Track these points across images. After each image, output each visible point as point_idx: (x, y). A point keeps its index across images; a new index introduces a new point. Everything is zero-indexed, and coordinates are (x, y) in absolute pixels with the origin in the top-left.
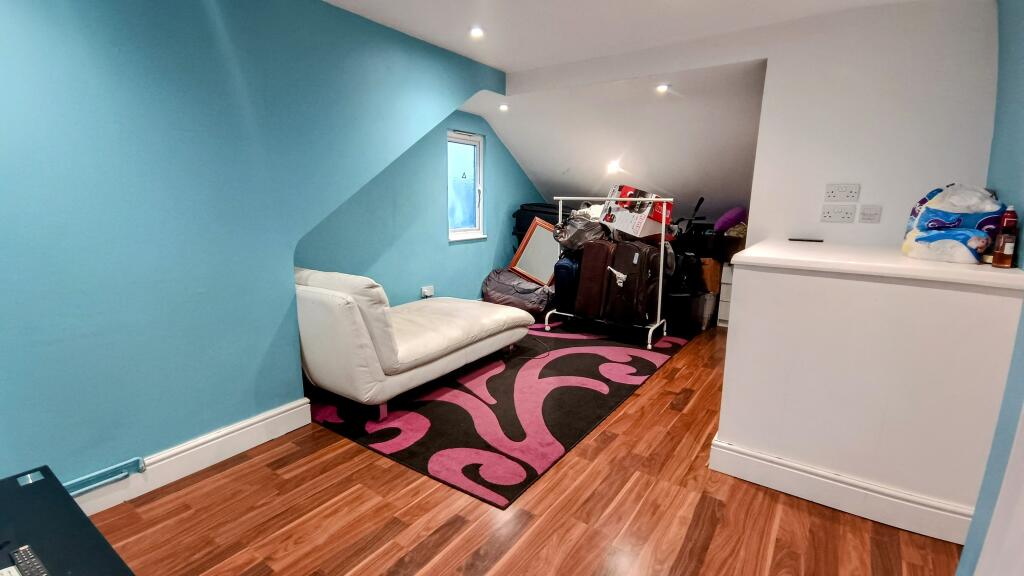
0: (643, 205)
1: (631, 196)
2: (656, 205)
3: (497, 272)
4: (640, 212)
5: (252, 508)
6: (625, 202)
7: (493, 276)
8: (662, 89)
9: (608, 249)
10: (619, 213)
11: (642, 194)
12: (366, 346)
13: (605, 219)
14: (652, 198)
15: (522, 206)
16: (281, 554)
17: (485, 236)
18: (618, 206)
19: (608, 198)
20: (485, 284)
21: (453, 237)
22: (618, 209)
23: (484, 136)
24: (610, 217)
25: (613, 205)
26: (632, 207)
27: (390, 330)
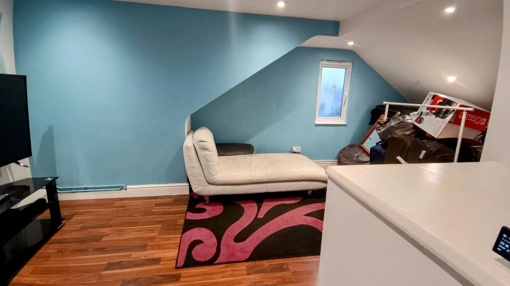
0: (447, 112)
1: (440, 104)
2: (459, 113)
3: (351, 146)
4: (443, 117)
5: (131, 216)
6: (434, 109)
7: (347, 149)
8: (450, 10)
9: (406, 144)
10: (427, 117)
11: (449, 103)
12: (195, 168)
13: (416, 121)
14: (456, 107)
15: (376, 107)
16: (111, 236)
17: (346, 123)
18: (428, 111)
19: (423, 105)
20: (341, 152)
21: (318, 121)
22: (427, 114)
23: (353, 62)
24: (420, 120)
25: (425, 111)
26: (438, 113)
27: (210, 163)
